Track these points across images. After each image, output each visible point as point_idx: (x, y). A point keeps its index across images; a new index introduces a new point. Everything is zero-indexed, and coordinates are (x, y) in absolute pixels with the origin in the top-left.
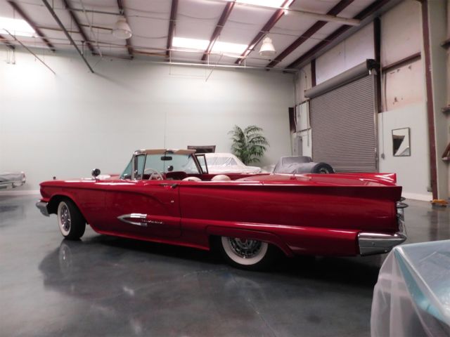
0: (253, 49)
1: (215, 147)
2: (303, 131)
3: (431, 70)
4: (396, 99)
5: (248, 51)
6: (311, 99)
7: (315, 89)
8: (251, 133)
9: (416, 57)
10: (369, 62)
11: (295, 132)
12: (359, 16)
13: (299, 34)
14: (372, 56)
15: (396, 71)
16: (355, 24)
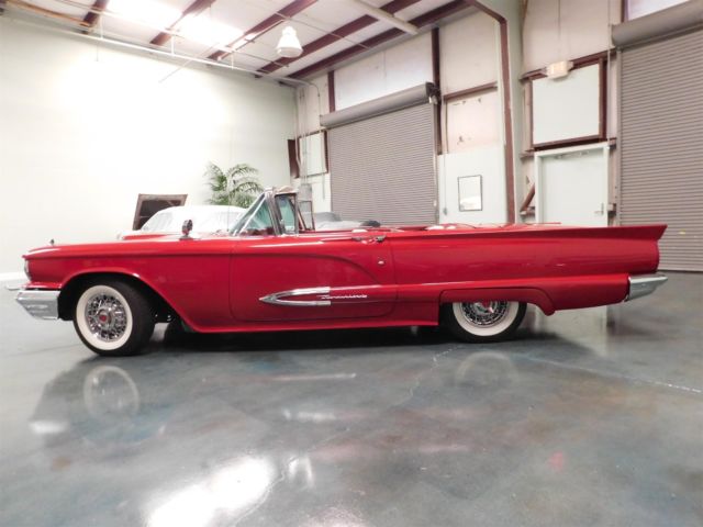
1: (185, 196)
2: (313, 175)
3: (511, 107)
4: (461, 139)
5: (242, 42)
6: (329, 129)
7: (333, 117)
8: (237, 177)
9: (490, 88)
10: (429, 85)
11: (298, 176)
12: (417, 22)
13: (330, 29)
14: (431, 79)
15: (460, 102)
16: (410, 30)
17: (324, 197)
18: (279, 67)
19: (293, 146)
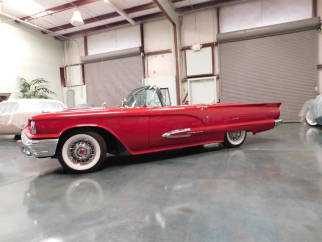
0: (51, 14)
1: (10, 94)
2: (74, 86)
3: (179, 60)
4: (154, 72)
6: (85, 63)
7: (87, 58)
8: (37, 85)
9: (168, 51)
10: (140, 47)
11: (65, 86)
13: (94, 15)
14: (140, 45)
15: (154, 56)
16: (132, 22)
17: (82, 97)
18: (61, 30)
19: (62, 71)
